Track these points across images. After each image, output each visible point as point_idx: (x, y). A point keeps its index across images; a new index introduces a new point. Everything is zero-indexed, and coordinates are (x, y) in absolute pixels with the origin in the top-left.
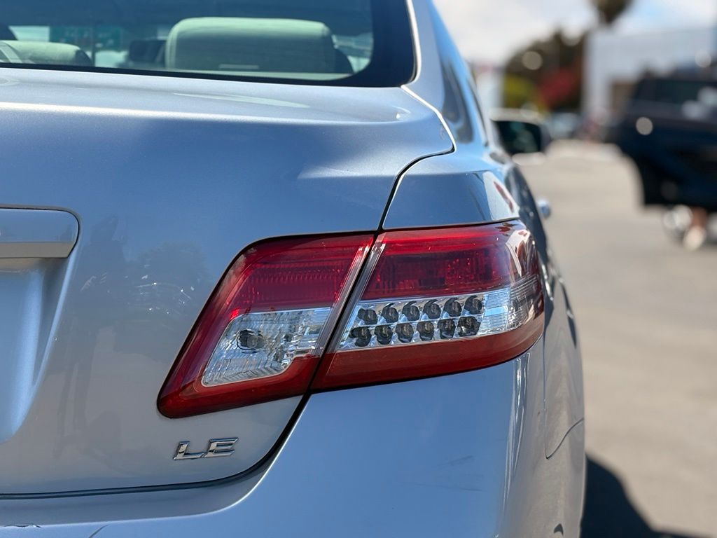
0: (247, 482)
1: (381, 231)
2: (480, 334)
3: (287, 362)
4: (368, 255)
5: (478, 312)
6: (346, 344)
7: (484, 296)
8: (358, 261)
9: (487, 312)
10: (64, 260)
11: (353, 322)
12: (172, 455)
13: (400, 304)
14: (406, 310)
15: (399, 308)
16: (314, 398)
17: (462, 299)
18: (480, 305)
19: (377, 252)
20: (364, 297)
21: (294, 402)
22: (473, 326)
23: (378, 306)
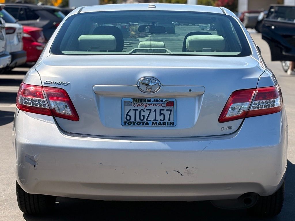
0: (235, 134)
1: (257, 88)
2: (275, 107)
3: (241, 113)
4: (255, 93)
5: (274, 103)
6: (251, 109)
7: (275, 100)
8: (253, 94)
9: (276, 102)
10: (202, 95)
11: (253, 105)
12: (220, 129)
13: (261, 101)
14: (262, 103)
15: (257, 103)
16: (246, 119)
17: (272, 100)
18: (275, 101)
19: (257, 92)
20: (255, 100)
21: (242, 120)
22: (273, 105)
23: (257, 102)
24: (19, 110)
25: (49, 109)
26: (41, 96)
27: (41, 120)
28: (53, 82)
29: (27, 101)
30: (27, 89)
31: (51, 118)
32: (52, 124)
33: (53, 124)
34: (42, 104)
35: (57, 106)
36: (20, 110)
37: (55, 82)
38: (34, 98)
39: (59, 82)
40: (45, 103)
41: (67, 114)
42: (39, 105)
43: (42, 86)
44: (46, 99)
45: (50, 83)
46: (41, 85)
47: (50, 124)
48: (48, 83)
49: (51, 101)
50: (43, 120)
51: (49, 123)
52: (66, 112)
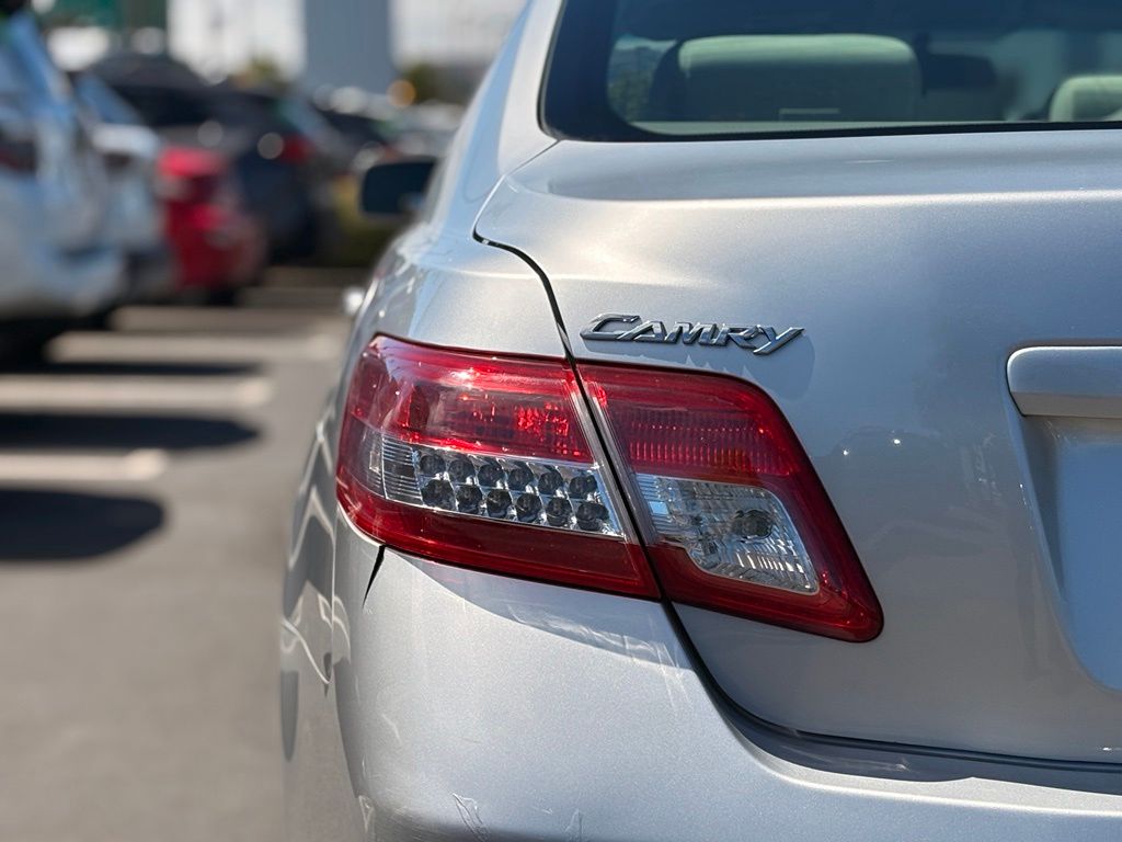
24: (382, 550)
25: (631, 546)
26: (560, 437)
27: (568, 628)
28: (657, 329)
29: (446, 476)
30: (443, 382)
31: (651, 614)
32: (663, 669)
33: (666, 663)
34: (574, 504)
35: (696, 520)
36: (387, 552)
37: (672, 329)
38: (504, 457)
39: (708, 329)
40: (603, 495)
41: (768, 583)
42: (549, 510)
43: (570, 361)
44: (605, 464)
45: (631, 339)
46: (563, 356)
47: (645, 664)
48: (614, 339)
49: (649, 481)
50: (584, 630)
51: (633, 653)
52: (766, 564)
